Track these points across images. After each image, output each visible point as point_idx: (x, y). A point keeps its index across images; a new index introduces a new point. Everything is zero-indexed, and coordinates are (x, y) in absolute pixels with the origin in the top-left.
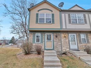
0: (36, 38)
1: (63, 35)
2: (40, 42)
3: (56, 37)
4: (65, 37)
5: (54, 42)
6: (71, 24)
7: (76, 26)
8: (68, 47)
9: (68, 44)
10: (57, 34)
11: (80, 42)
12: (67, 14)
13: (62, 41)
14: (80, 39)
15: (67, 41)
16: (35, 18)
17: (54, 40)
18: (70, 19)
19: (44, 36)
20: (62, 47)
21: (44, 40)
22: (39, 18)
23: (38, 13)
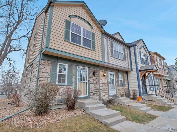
0: (58, 73)
1: (101, 72)
2: (66, 83)
3: (94, 75)
4: (104, 76)
5: (91, 85)
6: (113, 58)
7: (118, 61)
8: (107, 92)
9: (107, 88)
10: (95, 69)
11: (118, 85)
12: (109, 42)
13: (101, 83)
14: (118, 80)
15: (106, 82)
16: (64, 30)
17: (91, 80)
18: (112, 50)
19: (74, 71)
20: (100, 93)
21: (74, 80)
22: (71, 32)
23: (69, 20)
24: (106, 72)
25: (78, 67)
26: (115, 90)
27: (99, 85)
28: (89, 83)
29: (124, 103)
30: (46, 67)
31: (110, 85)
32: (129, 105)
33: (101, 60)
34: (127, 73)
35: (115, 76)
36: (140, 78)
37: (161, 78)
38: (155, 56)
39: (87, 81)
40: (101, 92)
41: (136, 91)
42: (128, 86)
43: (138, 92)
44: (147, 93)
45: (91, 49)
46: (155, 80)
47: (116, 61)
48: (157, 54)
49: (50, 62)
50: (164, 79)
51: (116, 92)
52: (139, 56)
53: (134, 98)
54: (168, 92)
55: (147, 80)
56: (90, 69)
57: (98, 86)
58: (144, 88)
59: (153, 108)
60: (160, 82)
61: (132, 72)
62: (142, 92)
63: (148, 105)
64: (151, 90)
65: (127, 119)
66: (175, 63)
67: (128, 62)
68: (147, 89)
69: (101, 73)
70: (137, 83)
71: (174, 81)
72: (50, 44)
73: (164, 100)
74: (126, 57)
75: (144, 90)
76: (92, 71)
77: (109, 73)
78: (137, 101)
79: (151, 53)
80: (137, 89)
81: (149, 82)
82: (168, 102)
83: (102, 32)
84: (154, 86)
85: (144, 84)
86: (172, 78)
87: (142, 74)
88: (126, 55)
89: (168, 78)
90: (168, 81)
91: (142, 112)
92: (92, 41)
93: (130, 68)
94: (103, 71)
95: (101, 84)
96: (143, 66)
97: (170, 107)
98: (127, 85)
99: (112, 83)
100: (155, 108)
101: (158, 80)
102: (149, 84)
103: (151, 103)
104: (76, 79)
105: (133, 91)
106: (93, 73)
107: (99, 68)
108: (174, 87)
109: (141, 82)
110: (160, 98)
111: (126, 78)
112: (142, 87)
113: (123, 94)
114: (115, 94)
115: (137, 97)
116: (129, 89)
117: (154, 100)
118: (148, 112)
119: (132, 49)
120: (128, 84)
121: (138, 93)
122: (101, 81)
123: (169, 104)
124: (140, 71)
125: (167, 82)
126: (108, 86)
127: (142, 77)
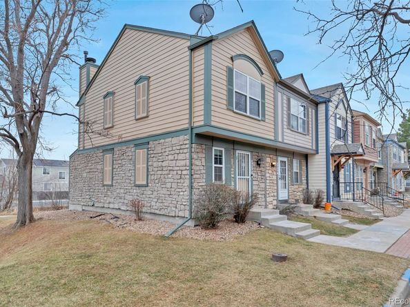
0: (214, 165)
2: (224, 182)
3: (258, 165)
4: (273, 166)
6: (290, 132)
7: (296, 137)
8: (275, 194)
9: (276, 188)
10: (260, 155)
11: (292, 181)
12: (285, 97)
13: (268, 178)
14: (292, 173)
15: (275, 177)
16: (225, 88)
17: (254, 174)
18: (289, 115)
19: (232, 160)
20: (265, 197)
21: (233, 176)
22: (235, 90)
23: (231, 66)
24: (275, 157)
25: (237, 152)
26: (287, 191)
27: (265, 183)
28: (252, 180)
29: (307, 213)
30: (200, 155)
31: (280, 181)
32: (315, 217)
33: (273, 138)
34: (306, 157)
35: (288, 165)
36: (332, 168)
37: (366, 165)
38: (362, 121)
39: (250, 177)
40: (268, 196)
41: (323, 192)
42: (307, 183)
43: (326, 194)
44: (339, 196)
45: (260, 119)
46: (355, 170)
47: (293, 136)
48: (366, 117)
49: (204, 147)
50: (371, 167)
51: (289, 195)
52: (333, 123)
53: (317, 206)
54: (375, 193)
55: (342, 172)
56: (254, 154)
57: (262, 185)
58: (336, 186)
59: (350, 221)
60: (363, 173)
61: (317, 156)
62: (332, 194)
63: (344, 217)
64: (346, 191)
65: (322, 233)
66: (400, 125)
67: (312, 137)
68: (341, 188)
69: (268, 160)
70: (325, 178)
71: (390, 171)
72: (213, 118)
73: (368, 208)
74: (310, 126)
75: (336, 192)
76: (256, 158)
77: (280, 159)
78: (324, 211)
79: (354, 113)
80: (324, 189)
81: (345, 175)
82: (374, 212)
83: (275, 80)
84: (352, 184)
85: (337, 179)
86: (386, 164)
87: (335, 161)
88: (310, 123)
89: (378, 163)
90: (379, 169)
91: (337, 226)
92: (262, 103)
93: (314, 148)
94: (271, 156)
95: (268, 181)
96: (338, 145)
97: (377, 220)
98: (305, 181)
99: (283, 178)
100: (353, 220)
101: (361, 169)
102: (345, 178)
103: (348, 213)
104: (235, 174)
105: (317, 194)
106: (257, 162)
107: (266, 152)
108: (387, 184)
109: (332, 175)
110: (362, 205)
111: (304, 168)
112: (333, 186)
113: (298, 198)
114: (287, 198)
115: (323, 203)
116: (307, 188)
117: (351, 208)
118: (346, 226)
119: (322, 108)
120: (307, 180)
121: (325, 197)
122: (268, 175)
123: (376, 214)
124: (332, 155)
125: (375, 173)
126: (277, 184)
127: (335, 167)
